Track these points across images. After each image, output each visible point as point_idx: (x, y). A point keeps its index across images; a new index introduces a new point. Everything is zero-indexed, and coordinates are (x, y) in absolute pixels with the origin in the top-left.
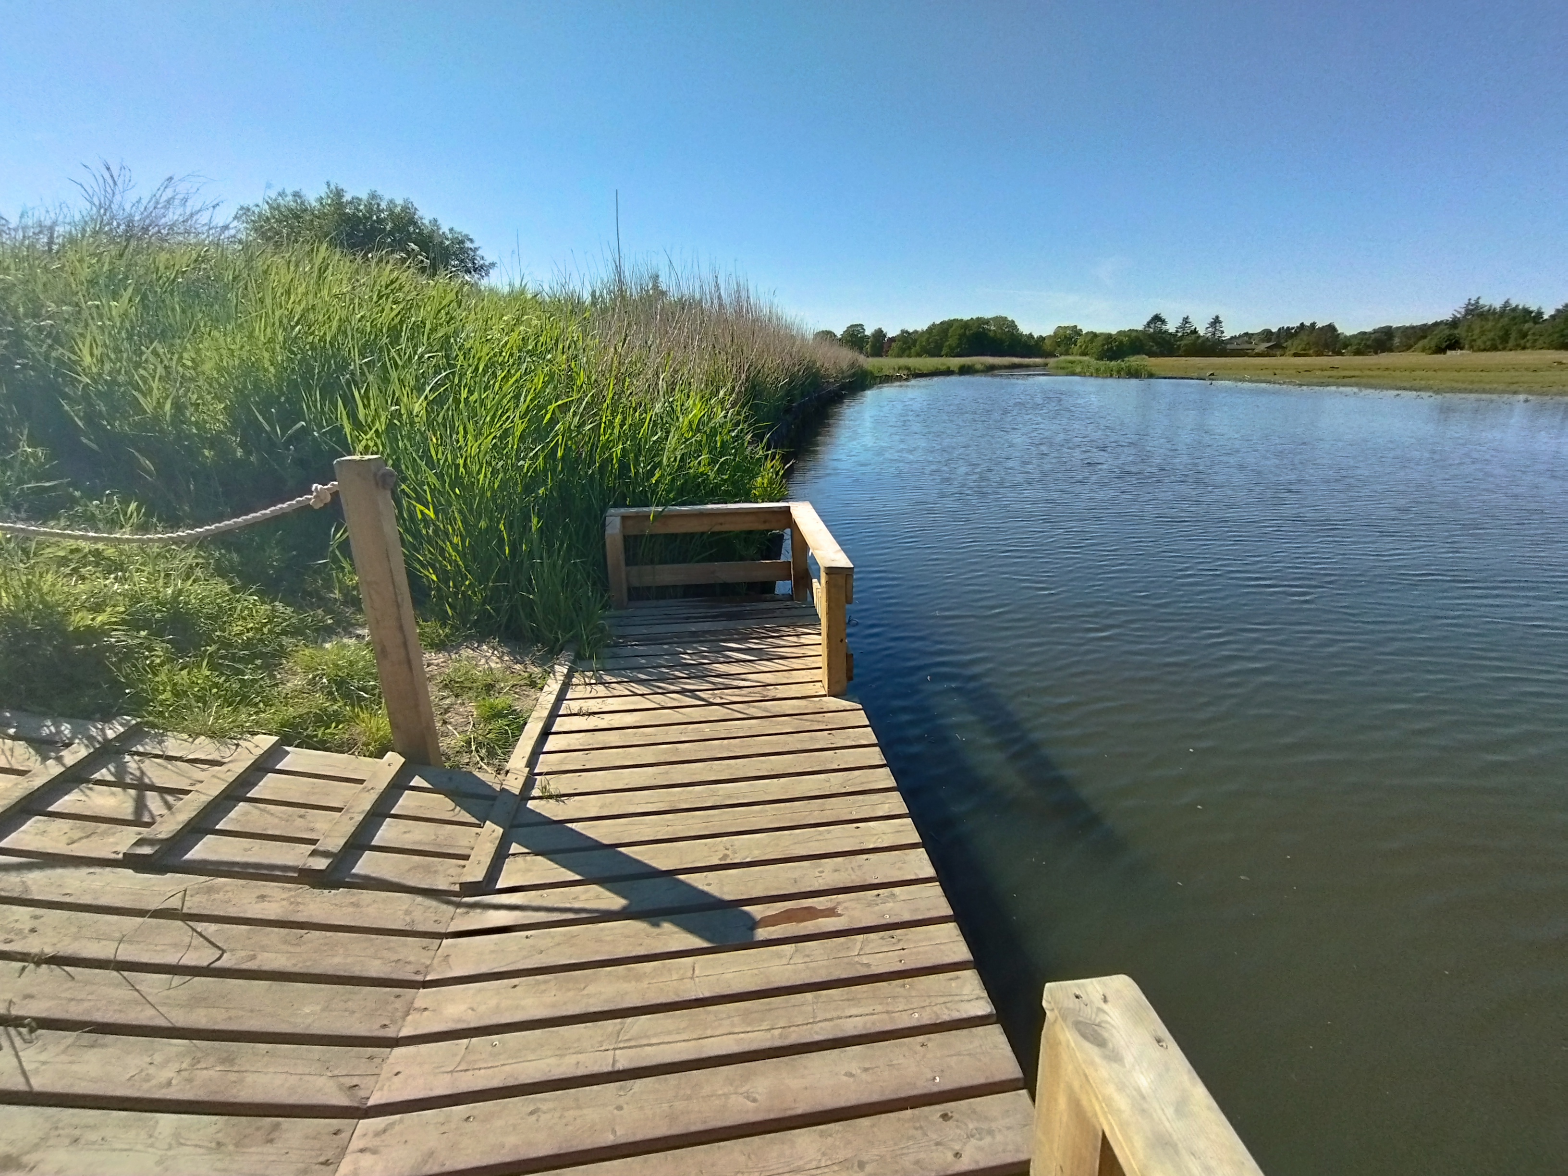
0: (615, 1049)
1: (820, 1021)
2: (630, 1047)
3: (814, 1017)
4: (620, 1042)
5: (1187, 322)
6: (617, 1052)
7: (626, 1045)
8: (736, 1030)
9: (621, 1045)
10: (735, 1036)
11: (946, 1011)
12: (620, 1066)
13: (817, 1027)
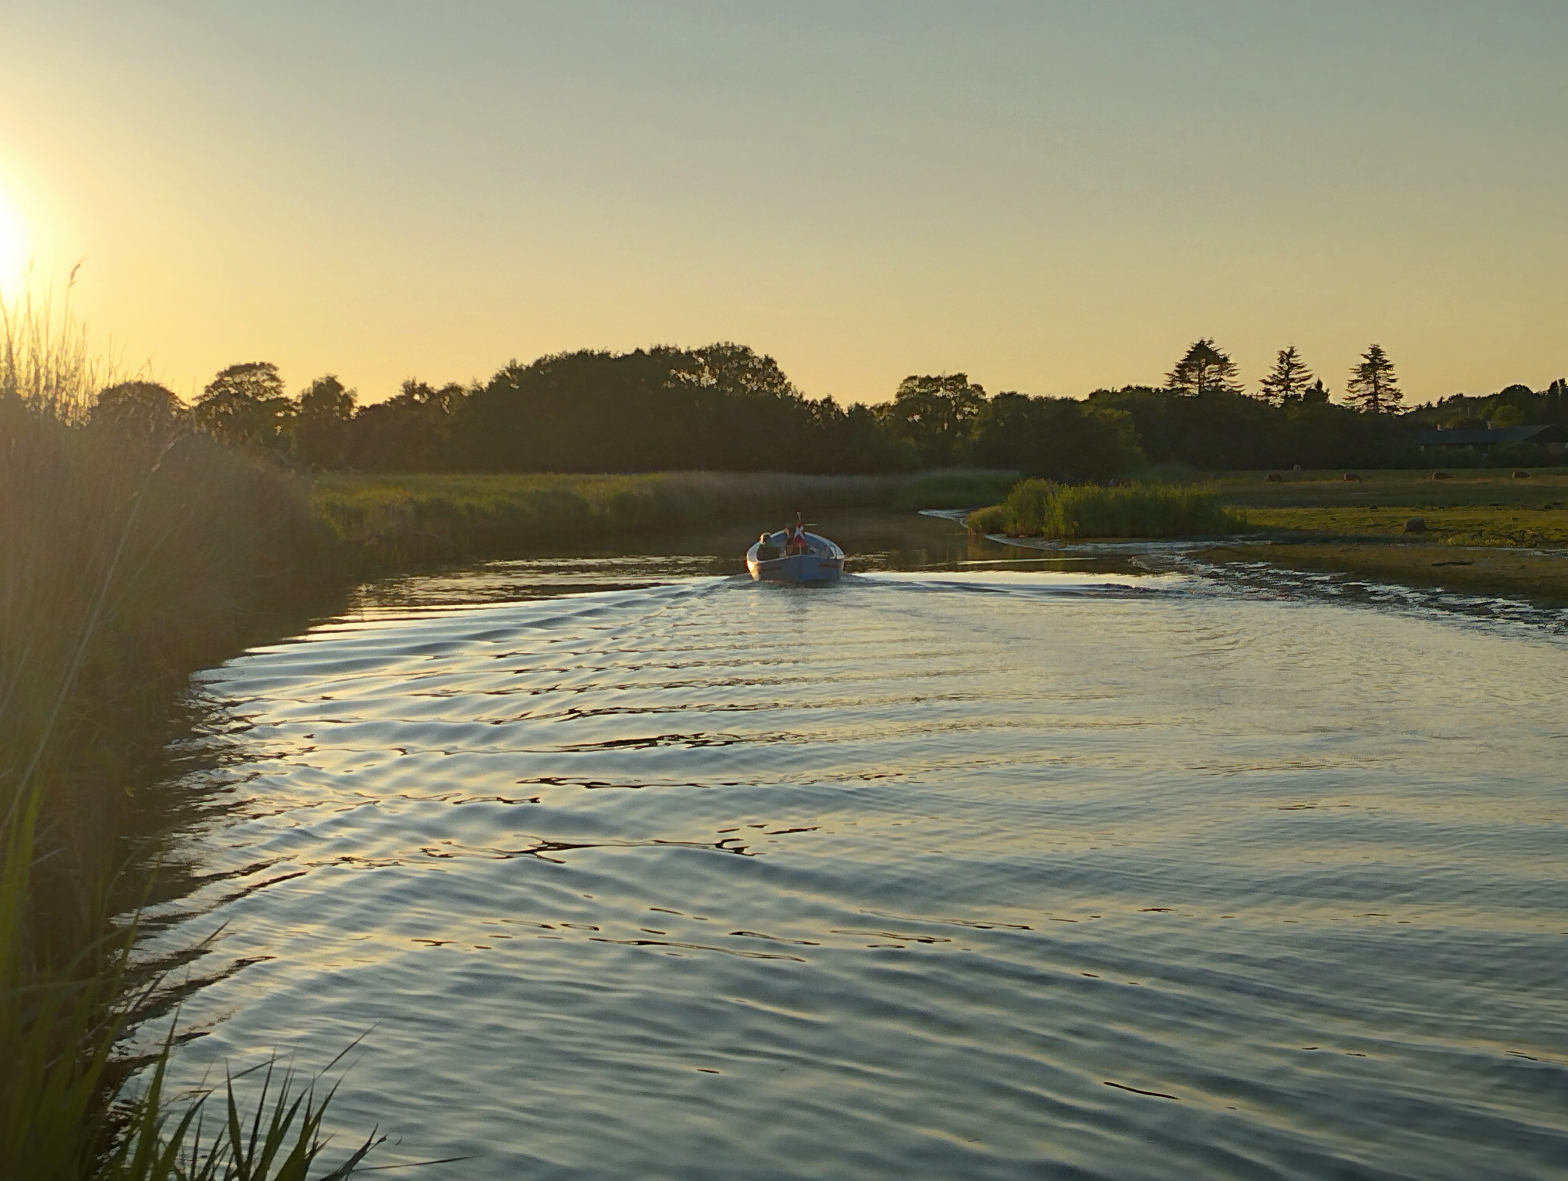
5: (1292, 366)
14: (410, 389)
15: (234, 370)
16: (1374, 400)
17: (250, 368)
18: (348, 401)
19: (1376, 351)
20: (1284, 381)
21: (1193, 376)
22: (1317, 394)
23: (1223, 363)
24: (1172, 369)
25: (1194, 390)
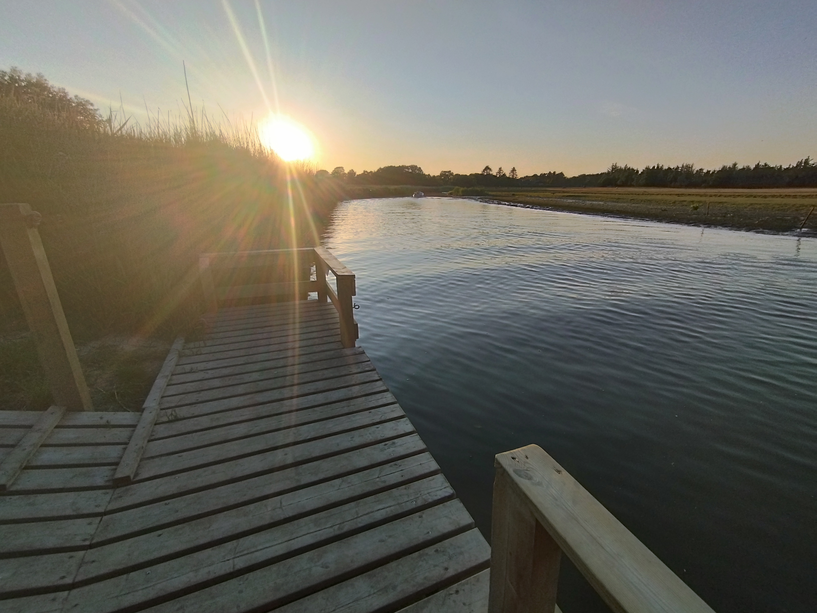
0: (234, 558)
1: (361, 516)
2: (244, 555)
3: (358, 514)
4: (238, 553)
5: (501, 170)
6: (235, 560)
7: (241, 554)
8: (312, 531)
9: (238, 555)
10: (312, 534)
11: (430, 497)
12: (238, 567)
13: (359, 520)
14: (365, 171)
15: (337, 168)
16: (513, 176)
17: (339, 168)
18: (355, 173)
19: (514, 168)
20: (499, 172)
21: (485, 171)
22: (504, 175)
23: (490, 169)
24: (482, 170)
25: (485, 174)
